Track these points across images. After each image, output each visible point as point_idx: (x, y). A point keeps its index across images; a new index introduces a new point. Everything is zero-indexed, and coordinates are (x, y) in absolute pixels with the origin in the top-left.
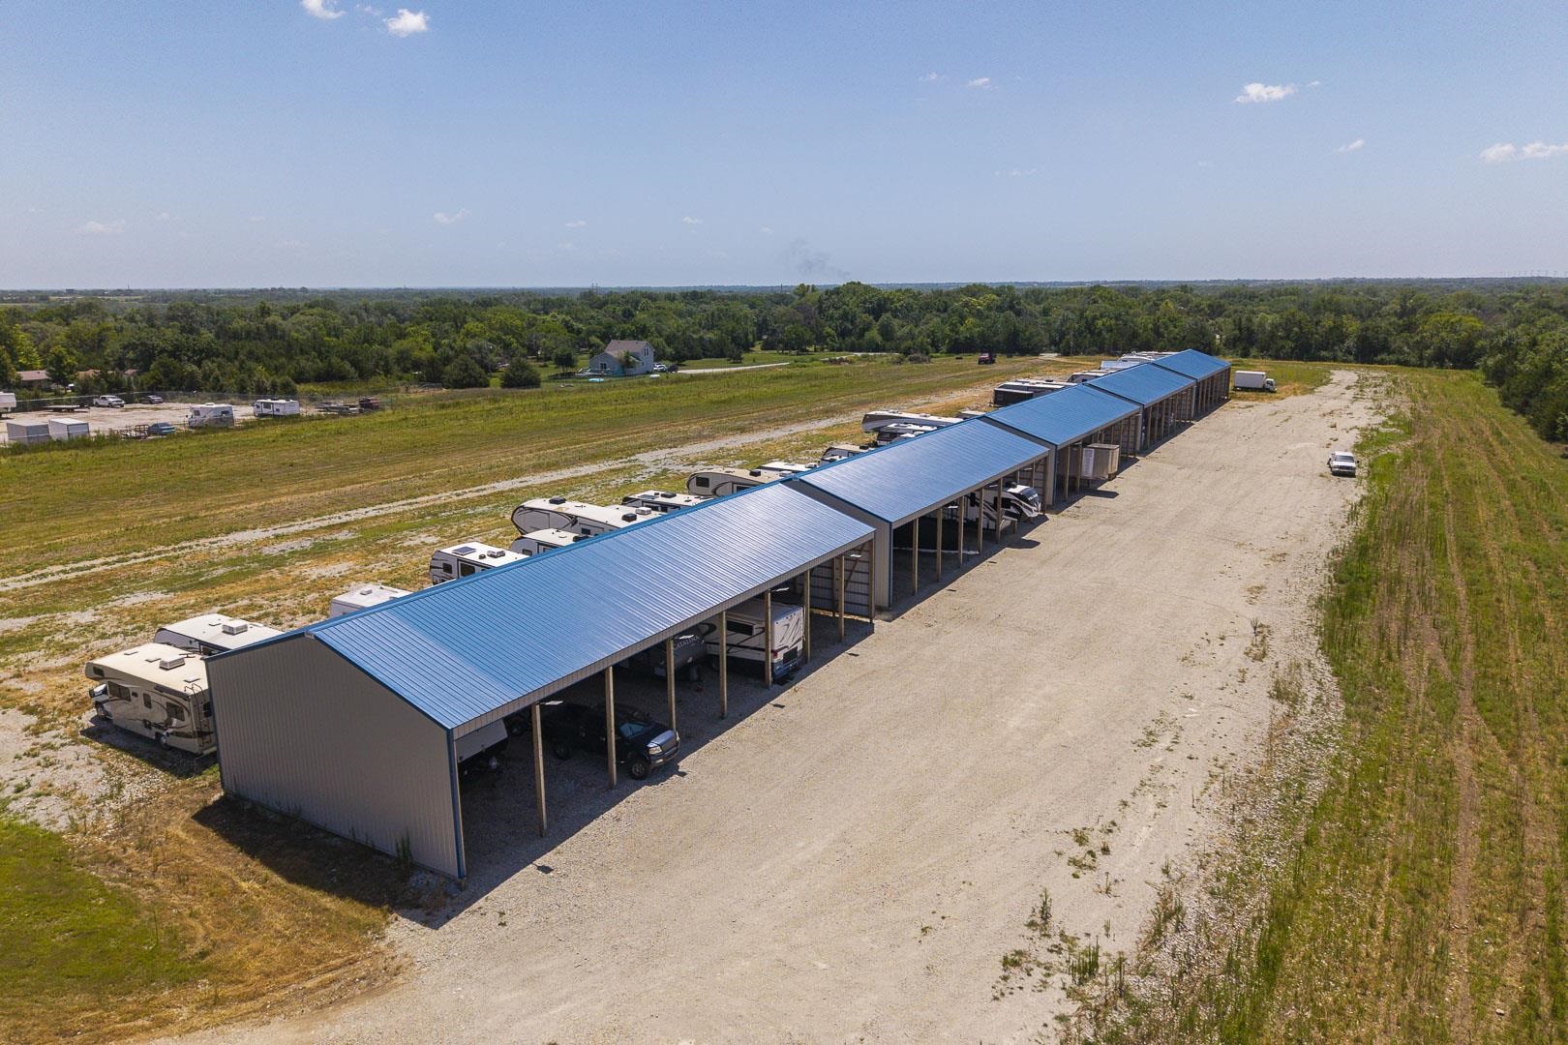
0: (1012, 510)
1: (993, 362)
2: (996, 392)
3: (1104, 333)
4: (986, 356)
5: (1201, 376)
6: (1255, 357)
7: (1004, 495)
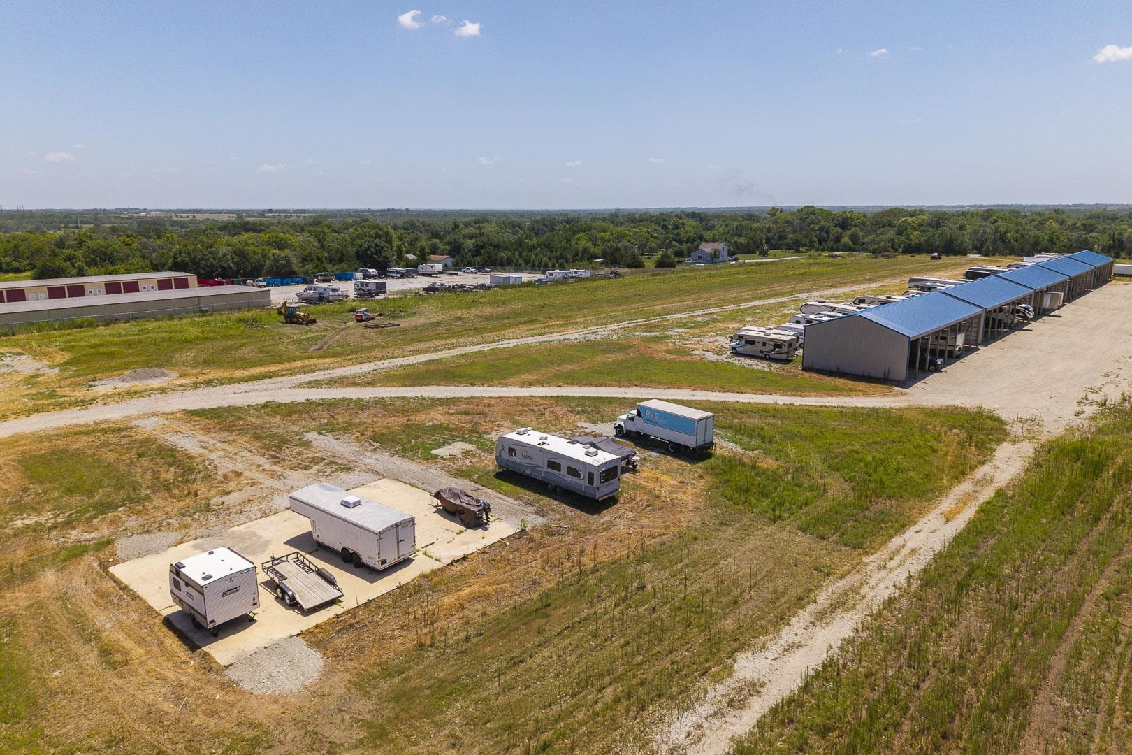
0: (1021, 314)
1: (940, 258)
2: (967, 272)
3: (1012, 242)
4: (936, 254)
5: (1098, 265)
6: (1124, 258)
7: (1017, 308)
